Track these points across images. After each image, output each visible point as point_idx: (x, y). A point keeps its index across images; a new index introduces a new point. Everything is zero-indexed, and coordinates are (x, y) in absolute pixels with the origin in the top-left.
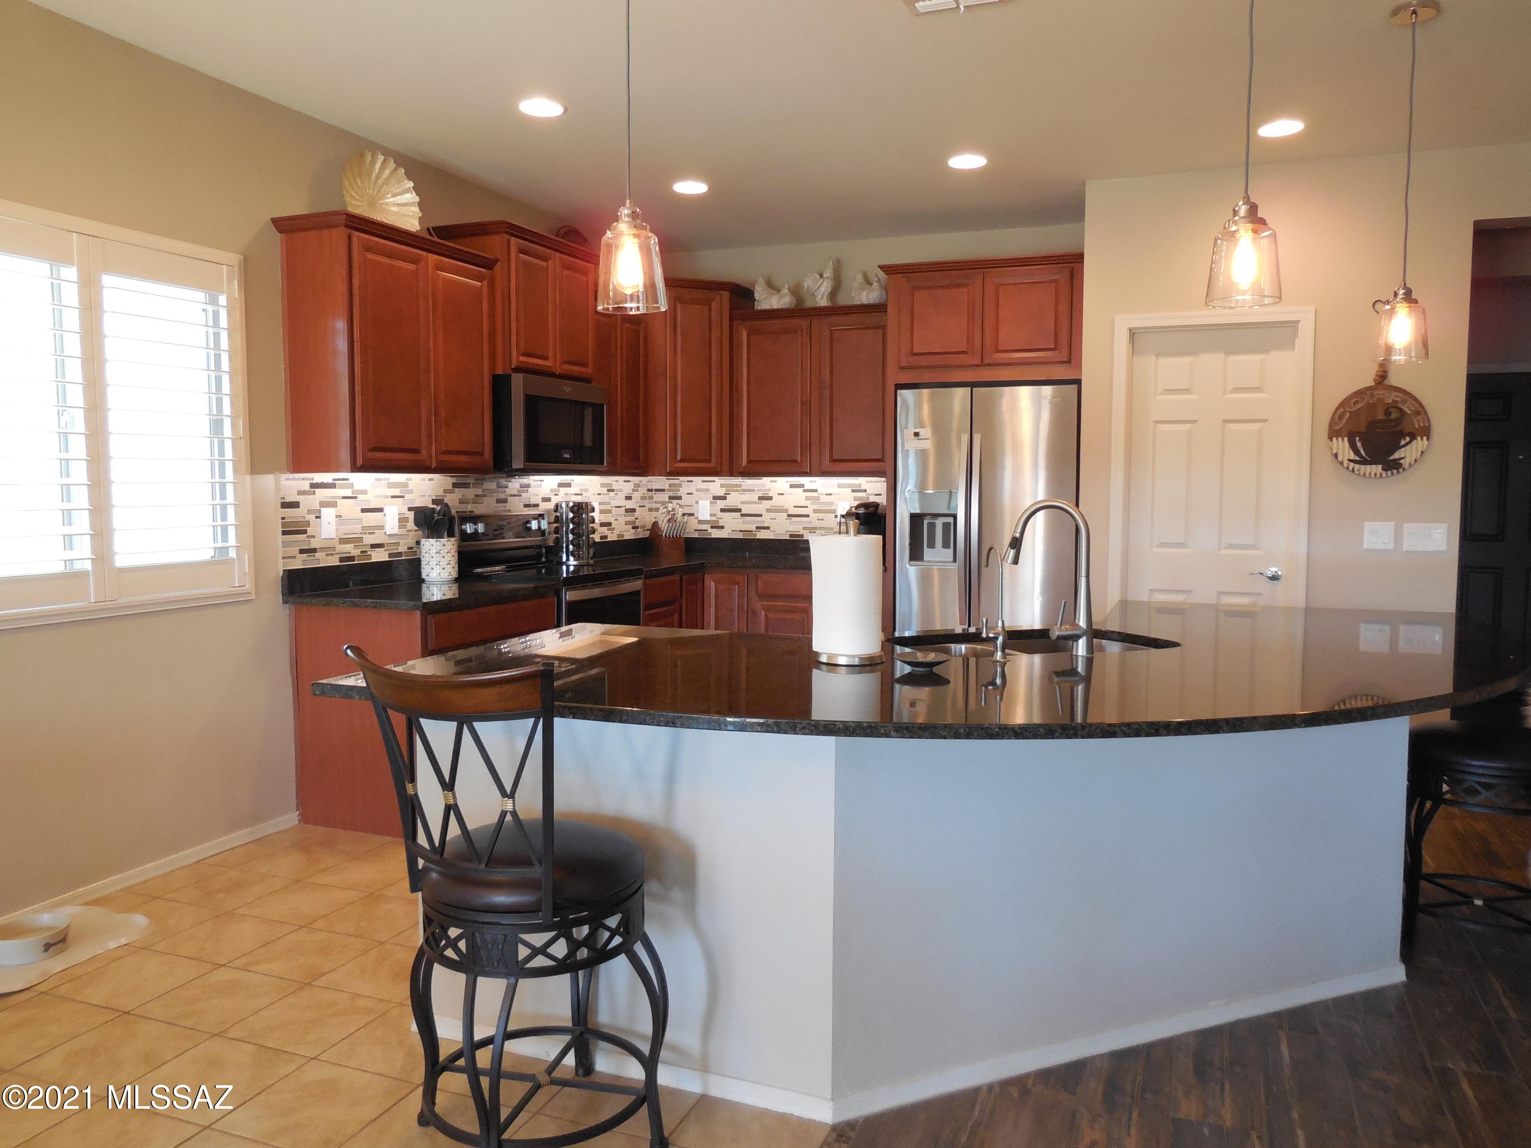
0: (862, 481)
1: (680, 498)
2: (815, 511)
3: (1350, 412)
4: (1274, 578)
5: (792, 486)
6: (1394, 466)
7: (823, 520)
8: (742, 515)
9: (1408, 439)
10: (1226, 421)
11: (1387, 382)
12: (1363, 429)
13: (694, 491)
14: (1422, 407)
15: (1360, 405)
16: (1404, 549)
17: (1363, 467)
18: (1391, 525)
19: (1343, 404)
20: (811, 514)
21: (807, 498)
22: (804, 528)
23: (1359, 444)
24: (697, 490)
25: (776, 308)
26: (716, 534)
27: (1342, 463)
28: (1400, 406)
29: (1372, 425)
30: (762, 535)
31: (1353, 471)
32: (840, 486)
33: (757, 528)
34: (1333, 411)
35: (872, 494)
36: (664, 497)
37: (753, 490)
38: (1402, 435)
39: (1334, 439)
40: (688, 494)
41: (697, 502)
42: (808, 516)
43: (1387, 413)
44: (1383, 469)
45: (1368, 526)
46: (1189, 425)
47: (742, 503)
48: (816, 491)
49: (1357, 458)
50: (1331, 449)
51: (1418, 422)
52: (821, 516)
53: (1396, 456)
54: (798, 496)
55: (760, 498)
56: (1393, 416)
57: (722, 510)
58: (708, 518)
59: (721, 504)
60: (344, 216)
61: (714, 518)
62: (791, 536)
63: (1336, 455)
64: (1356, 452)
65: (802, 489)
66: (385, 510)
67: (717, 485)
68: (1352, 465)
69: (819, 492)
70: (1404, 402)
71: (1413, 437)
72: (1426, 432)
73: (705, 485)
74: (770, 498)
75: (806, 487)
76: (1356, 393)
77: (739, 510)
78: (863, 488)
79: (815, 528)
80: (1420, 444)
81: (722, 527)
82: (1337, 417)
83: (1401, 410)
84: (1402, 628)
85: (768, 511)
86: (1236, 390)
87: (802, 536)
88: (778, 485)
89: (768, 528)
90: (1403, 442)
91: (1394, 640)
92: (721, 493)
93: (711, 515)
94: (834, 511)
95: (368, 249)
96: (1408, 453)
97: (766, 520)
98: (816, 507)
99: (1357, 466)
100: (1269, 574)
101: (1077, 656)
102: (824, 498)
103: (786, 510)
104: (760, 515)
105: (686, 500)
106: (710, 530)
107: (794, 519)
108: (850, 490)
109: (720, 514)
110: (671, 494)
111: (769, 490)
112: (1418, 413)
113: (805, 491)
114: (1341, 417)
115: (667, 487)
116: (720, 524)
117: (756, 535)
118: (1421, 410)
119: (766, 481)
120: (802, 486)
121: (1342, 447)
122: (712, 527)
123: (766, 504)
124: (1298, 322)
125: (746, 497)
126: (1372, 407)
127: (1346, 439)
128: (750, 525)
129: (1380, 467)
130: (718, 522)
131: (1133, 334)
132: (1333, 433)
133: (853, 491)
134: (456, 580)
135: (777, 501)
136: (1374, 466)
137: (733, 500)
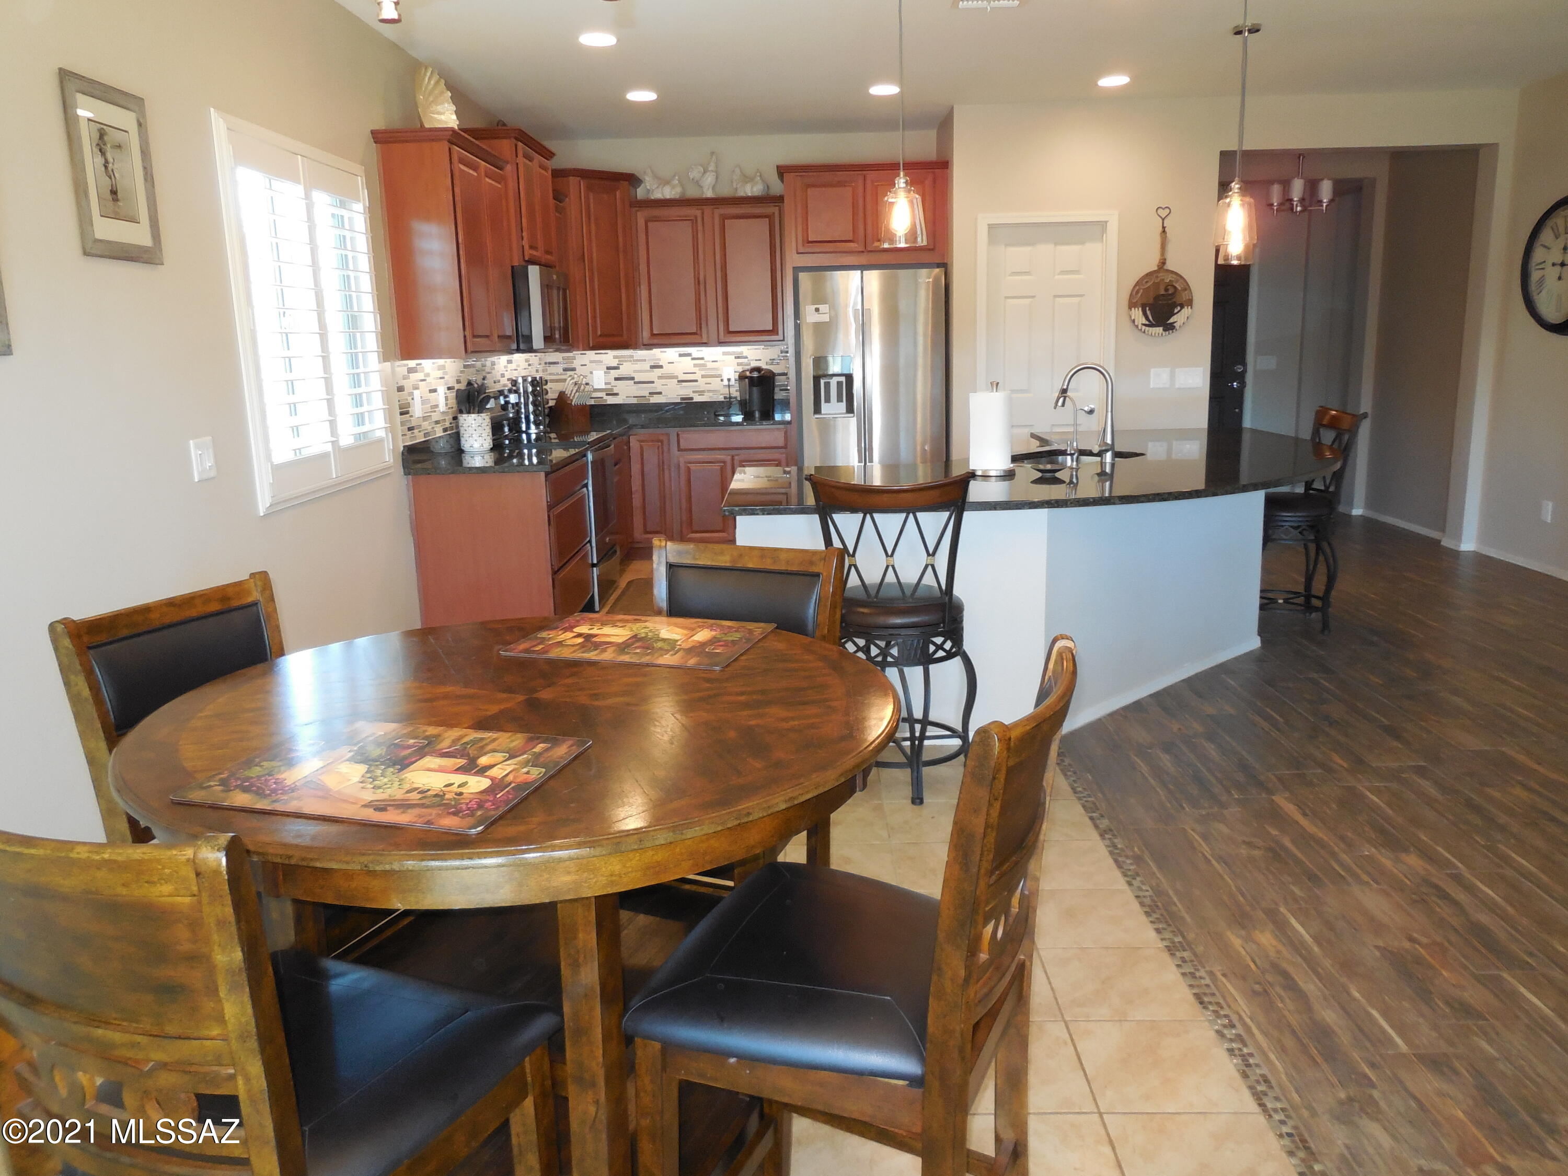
0: (744, 349)
1: (574, 369)
2: (703, 376)
3: (1144, 289)
4: (1091, 412)
5: (681, 355)
6: (1169, 328)
7: (710, 384)
8: (635, 383)
9: (1179, 308)
10: (1055, 296)
11: (1165, 267)
12: (1151, 301)
13: (587, 362)
14: (1188, 285)
15: (1149, 284)
16: (1177, 386)
17: (1151, 329)
18: (1168, 370)
19: (1138, 284)
20: (700, 379)
21: (695, 365)
22: (694, 392)
23: (1148, 312)
24: (591, 362)
25: (668, 197)
26: (611, 400)
27: (1137, 326)
28: (1174, 284)
29: (1157, 298)
30: (655, 400)
31: (1144, 332)
32: (724, 354)
33: (650, 393)
34: (1132, 288)
35: (752, 360)
36: (559, 369)
37: (645, 360)
38: (1175, 305)
39: (1133, 309)
40: (582, 365)
41: (591, 373)
42: (696, 381)
43: (1166, 290)
44: (1164, 330)
45: (1153, 371)
46: (1030, 300)
47: (635, 371)
48: (702, 359)
49: (1147, 323)
50: (1131, 317)
51: (1184, 296)
52: (708, 380)
53: (1171, 321)
54: (686, 365)
55: (653, 367)
56: (1170, 292)
57: (616, 379)
58: (603, 386)
59: (614, 373)
60: (451, 133)
61: (609, 387)
62: (682, 399)
63: (1134, 321)
64: (1147, 318)
65: (690, 358)
66: (438, 390)
67: (609, 357)
68: (1144, 327)
69: (706, 359)
70: (1177, 281)
71: (1182, 307)
72: (1190, 303)
73: (598, 357)
74: (661, 367)
75: (694, 356)
76: (1147, 275)
77: (633, 379)
78: (744, 355)
79: (703, 391)
80: (1186, 311)
81: (617, 394)
82: (1134, 293)
83: (1175, 288)
84: (1175, 444)
85: (660, 378)
86: (1063, 272)
87: (692, 398)
88: (669, 356)
89: (660, 393)
90: (1176, 311)
91: (1169, 450)
92: (614, 363)
93: (606, 384)
94: (720, 376)
95: (462, 161)
96: (1178, 319)
97: (657, 386)
98: (703, 373)
99: (1147, 328)
100: (1086, 409)
101: (1105, 463)
102: (710, 365)
103: (676, 377)
104: (653, 382)
105: (580, 370)
106: (605, 397)
107: (684, 384)
108: (733, 357)
109: (614, 383)
110: (565, 366)
111: (659, 360)
112: (1186, 290)
113: (693, 359)
114: (1137, 292)
115: (560, 360)
116: (615, 392)
117: (649, 400)
118: (1187, 288)
119: (656, 352)
120: (689, 355)
121: (1137, 314)
122: (607, 395)
123: (658, 372)
124: (1106, 222)
125: (638, 366)
126: (1157, 285)
127: (1140, 309)
128: (644, 391)
129: (1161, 329)
130: (612, 390)
131: (991, 227)
132: (1132, 305)
133: (736, 358)
134: (491, 449)
135: (667, 369)
136: (1158, 328)
137: (625, 370)
